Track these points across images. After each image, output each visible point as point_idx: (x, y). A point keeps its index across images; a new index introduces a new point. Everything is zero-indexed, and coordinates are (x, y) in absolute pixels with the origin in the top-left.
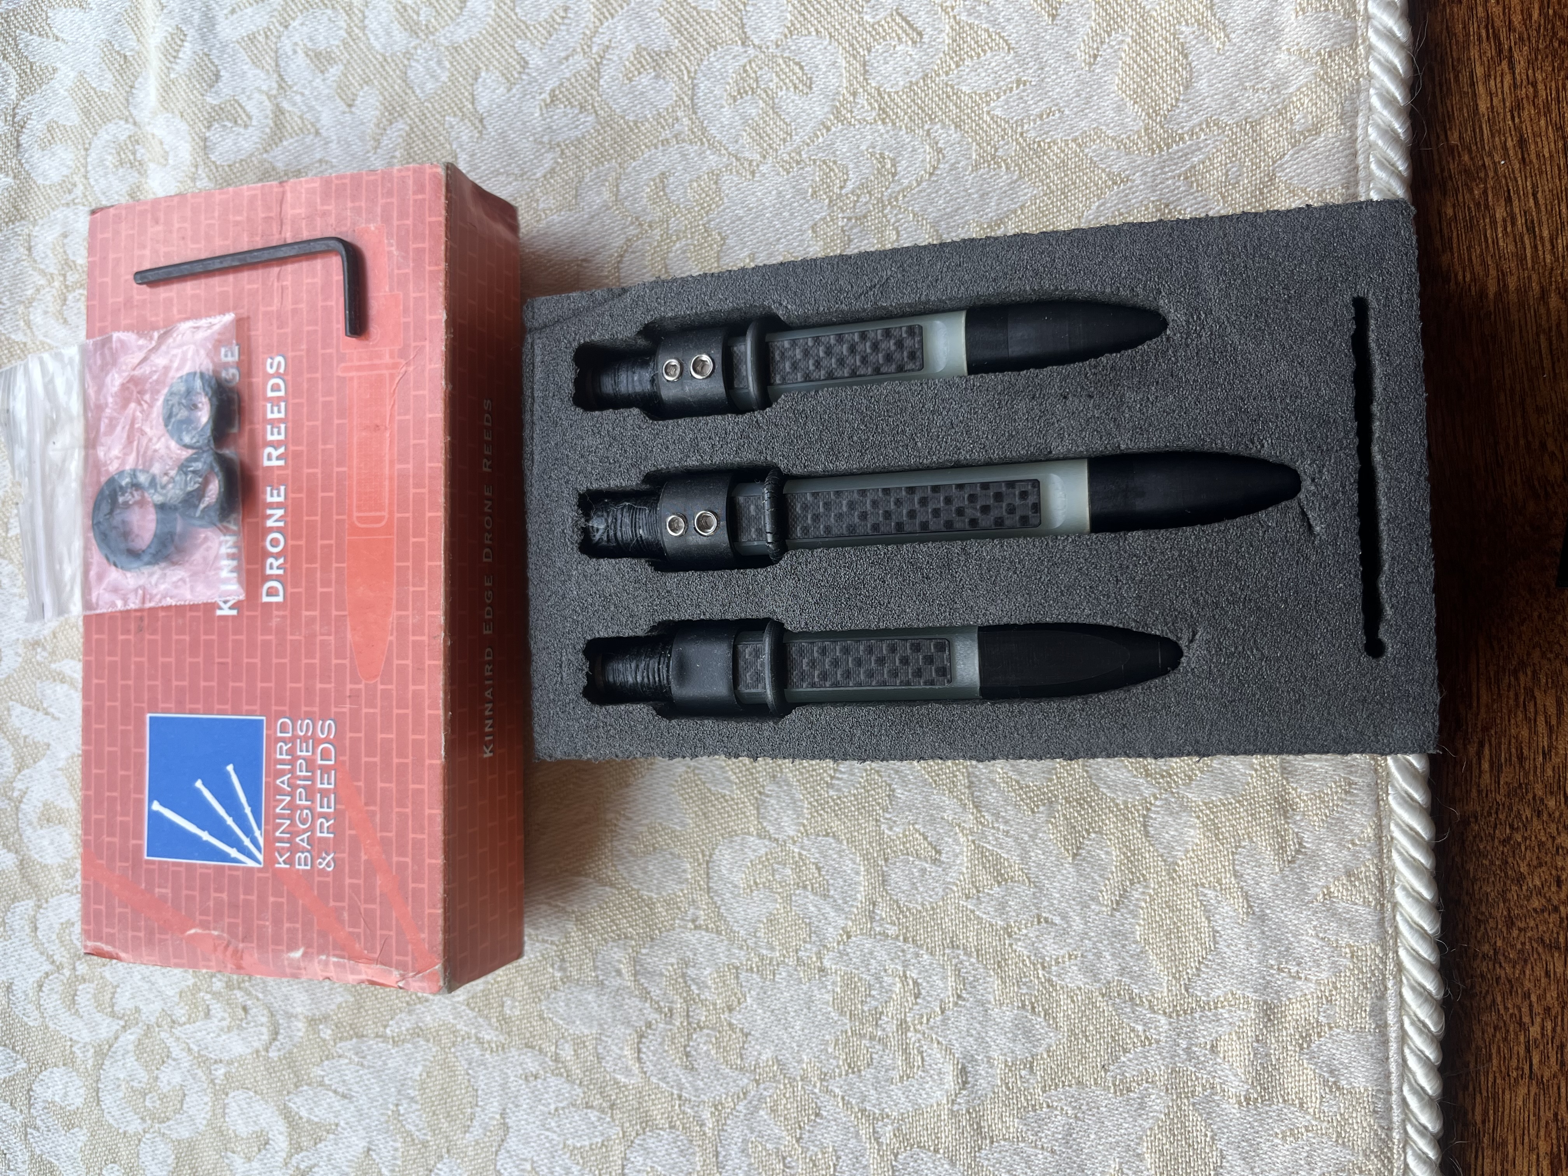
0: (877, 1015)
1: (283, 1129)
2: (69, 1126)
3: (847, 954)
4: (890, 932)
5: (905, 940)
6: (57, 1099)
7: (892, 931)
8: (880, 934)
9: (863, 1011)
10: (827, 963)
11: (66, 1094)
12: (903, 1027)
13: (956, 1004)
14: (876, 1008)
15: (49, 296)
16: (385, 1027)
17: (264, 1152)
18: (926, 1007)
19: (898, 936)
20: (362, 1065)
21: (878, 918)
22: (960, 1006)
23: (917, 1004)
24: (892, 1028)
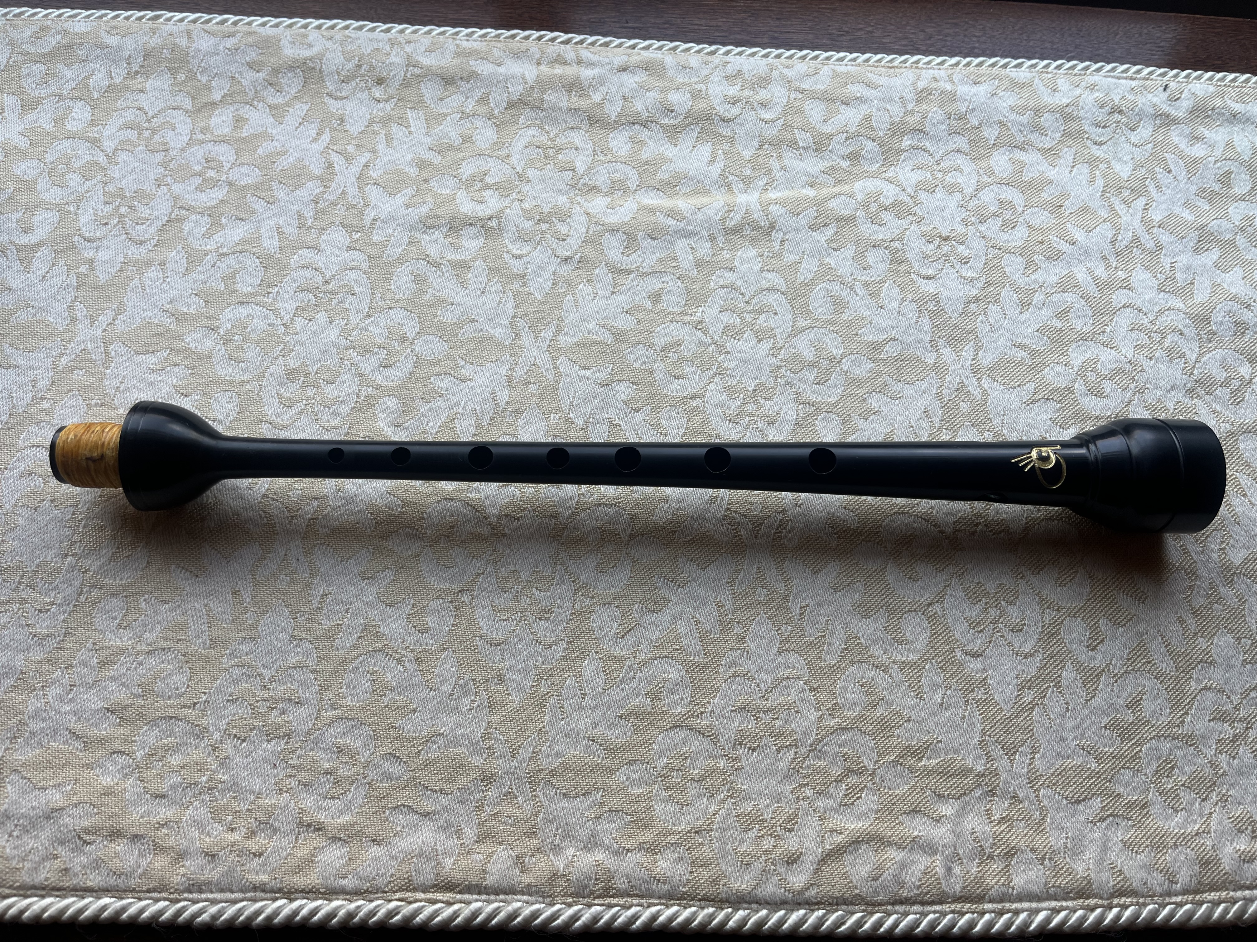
0: (33, 587)
1: (32, 242)
2: (56, 121)
3: (72, 571)
4: (81, 597)
5: (75, 606)
6: (73, 114)
7: (82, 598)
8: (82, 591)
9: (37, 578)
10: (69, 559)
11: (75, 119)
12: (23, 602)
13: (31, 633)
14: (37, 586)
15: (544, 139)
16: (80, 302)
17: (21, 230)
18: (32, 616)
19: (78, 601)
20: (60, 288)
21: (92, 590)
22: (29, 636)
23: (35, 610)
24: (24, 595)
